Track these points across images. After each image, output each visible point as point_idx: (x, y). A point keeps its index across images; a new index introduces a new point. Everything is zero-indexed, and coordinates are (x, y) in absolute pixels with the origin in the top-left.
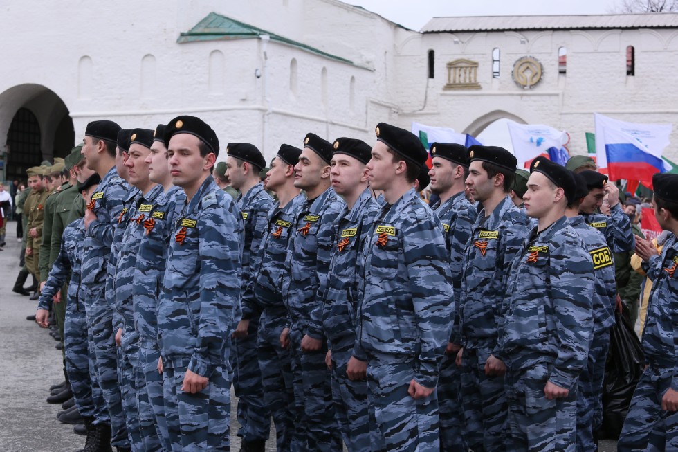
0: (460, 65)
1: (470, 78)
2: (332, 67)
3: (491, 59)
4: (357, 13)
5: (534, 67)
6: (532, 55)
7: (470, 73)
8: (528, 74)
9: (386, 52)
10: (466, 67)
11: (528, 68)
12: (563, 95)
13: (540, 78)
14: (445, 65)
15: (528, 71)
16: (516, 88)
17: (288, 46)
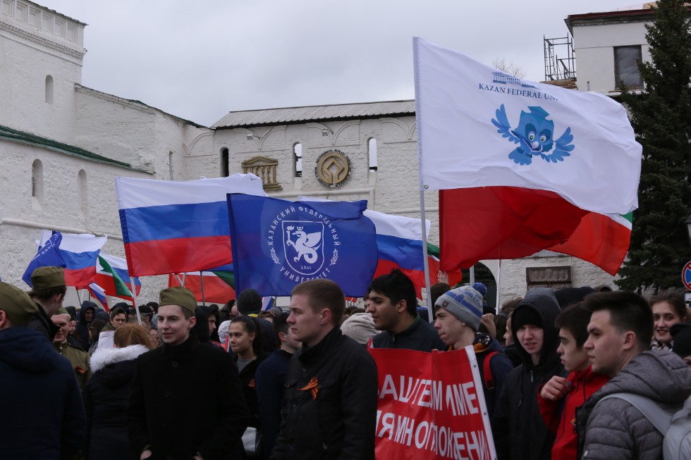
0: (257, 164)
1: (269, 178)
2: (91, 169)
3: (291, 155)
4: (133, 108)
5: (340, 162)
6: (337, 149)
7: (269, 172)
8: (334, 171)
9: (171, 153)
10: (264, 166)
11: (333, 163)
12: (374, 193)
13: (348, 175)
14: (240, 165)
15: (334, 167)
16: (321, 187)
17: (28, 145)
